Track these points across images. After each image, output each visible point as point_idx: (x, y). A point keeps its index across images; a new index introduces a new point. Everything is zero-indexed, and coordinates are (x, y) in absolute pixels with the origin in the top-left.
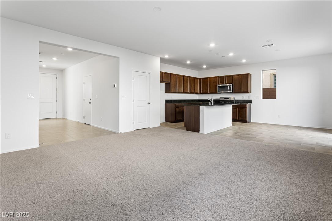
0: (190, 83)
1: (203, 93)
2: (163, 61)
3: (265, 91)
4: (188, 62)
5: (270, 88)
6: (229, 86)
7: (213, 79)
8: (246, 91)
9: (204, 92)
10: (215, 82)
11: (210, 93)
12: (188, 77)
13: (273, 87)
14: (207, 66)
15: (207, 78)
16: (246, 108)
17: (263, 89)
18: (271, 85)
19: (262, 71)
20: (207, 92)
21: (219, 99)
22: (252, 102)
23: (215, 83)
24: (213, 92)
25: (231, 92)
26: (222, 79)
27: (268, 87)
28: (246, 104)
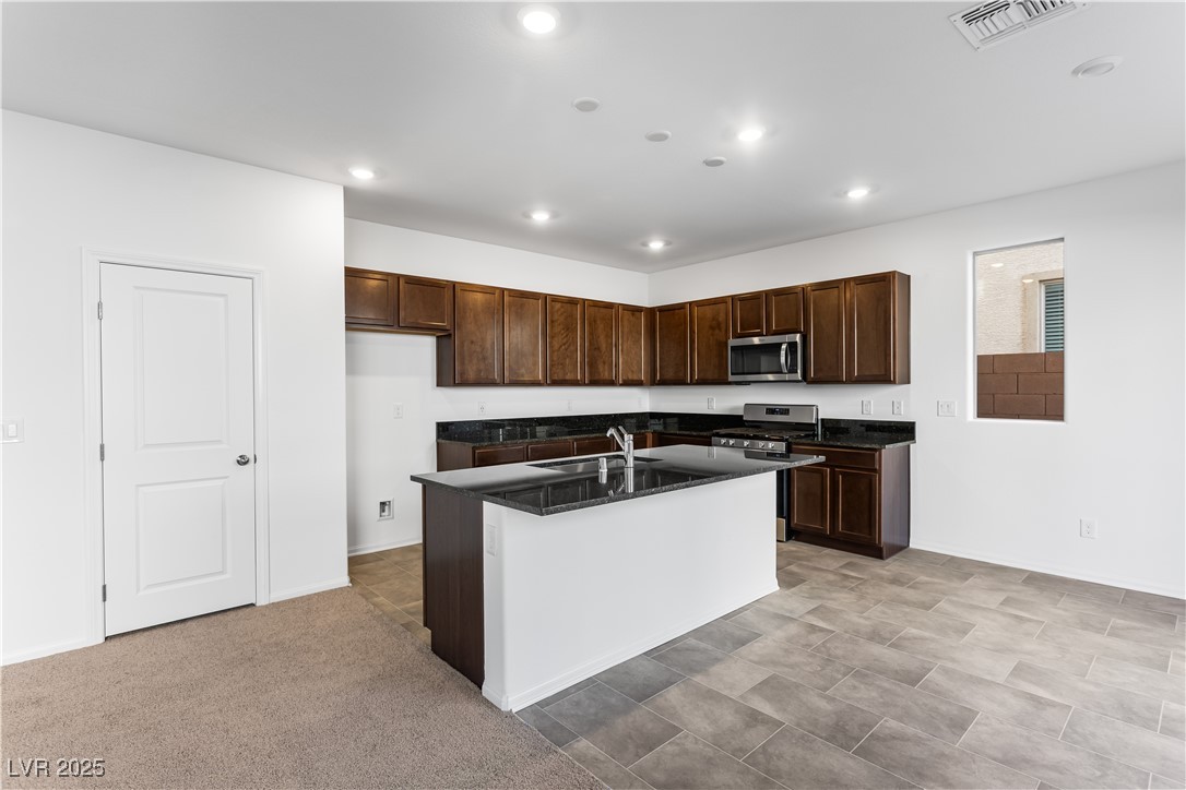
0: (591, 334)
1: (664, 383)
2: (360, 206)
3: (989, 368)
4: (541, 217)
5: (1018, 351)
6: (784, 347)
7: (708, 311)
8: (875, 372)
9: (670, 375)
10: (719, 325)
11: (692, 383)
12: (572, 301)
13: (1039, 347)
14: (668, 243)
15: (681, 306)
16: (875, 470)
17: (982, 361)
18: (1026, 336)
19: (975, 254)
20: (681, 374)
21: (742, 414)
22: (912, 438)
23: (717, 331)
24: (710, 376)
25: (799, 376)
26: (753, 309)
27: (1008, 345)
28: (875, 450)
